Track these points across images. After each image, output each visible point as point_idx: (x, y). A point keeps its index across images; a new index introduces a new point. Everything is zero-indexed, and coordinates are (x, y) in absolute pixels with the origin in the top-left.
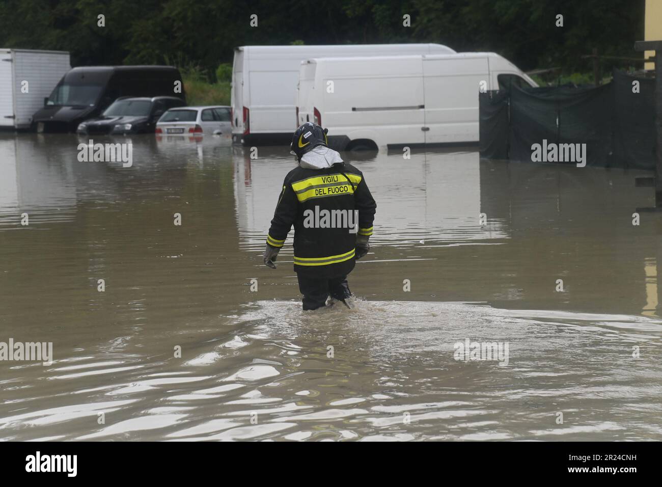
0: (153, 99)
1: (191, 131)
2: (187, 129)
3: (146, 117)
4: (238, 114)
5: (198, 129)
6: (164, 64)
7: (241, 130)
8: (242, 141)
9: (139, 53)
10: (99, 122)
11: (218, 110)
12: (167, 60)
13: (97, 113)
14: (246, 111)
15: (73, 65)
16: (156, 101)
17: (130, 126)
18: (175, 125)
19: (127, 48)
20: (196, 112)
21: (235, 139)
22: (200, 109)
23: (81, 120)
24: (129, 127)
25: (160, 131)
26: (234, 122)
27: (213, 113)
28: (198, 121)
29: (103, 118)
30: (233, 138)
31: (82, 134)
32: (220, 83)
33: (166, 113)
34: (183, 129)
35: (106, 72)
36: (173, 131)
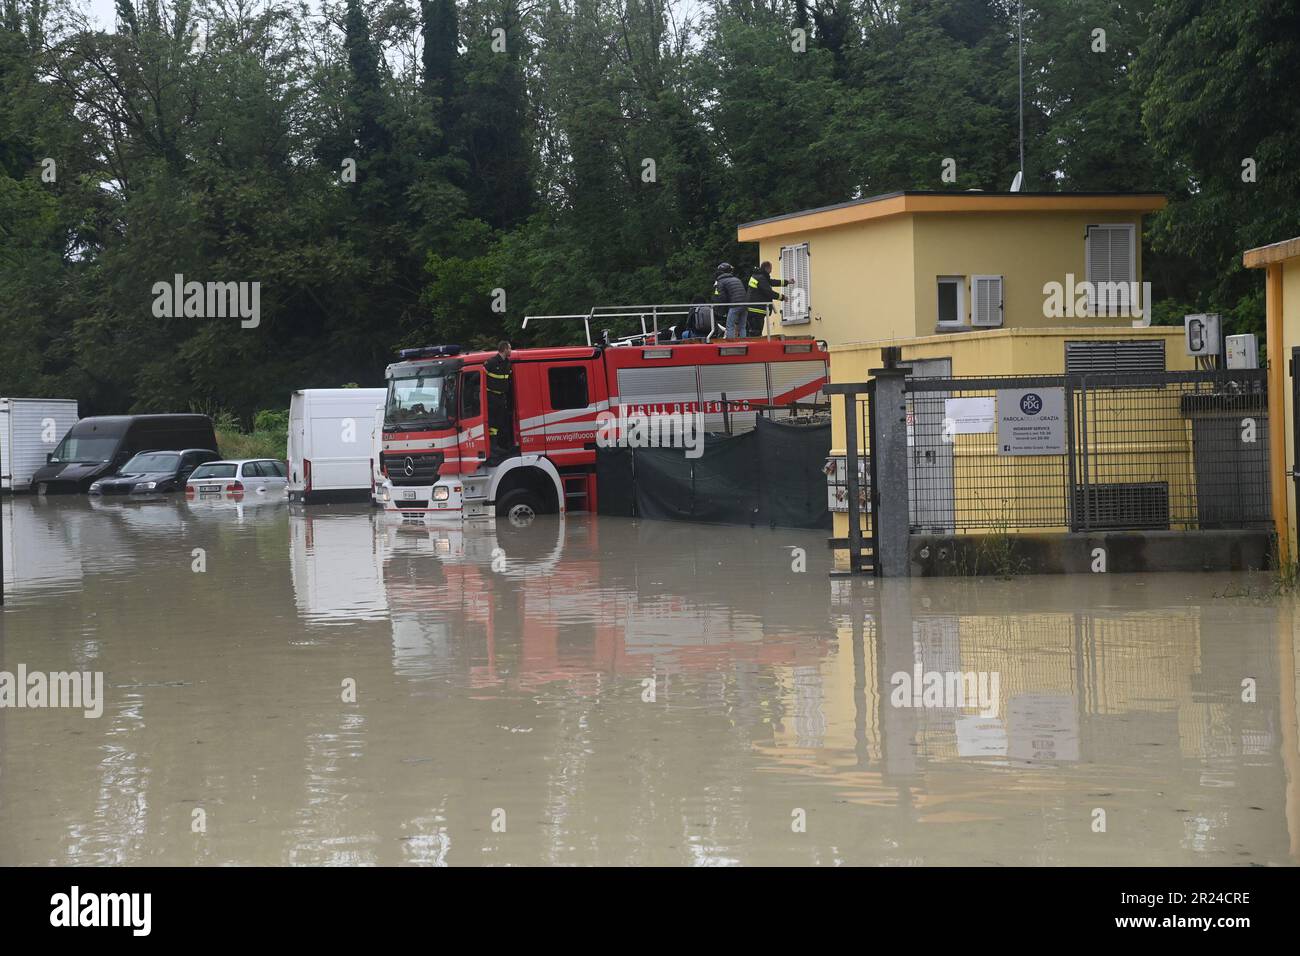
0: (181, 453)
1: (229, 488)
2: (225, 486)
3: (173, 473)
4: (296, 467)
5: (238, 486)
6: (190, 411)
7: (301, 487)
8: (302, 499)
9: (148, 400)
10: (117, 481)
11: (261, 464)
12: (193, 407)
13: (112, 470)
14: (307, 464)
15: (81, 415)
16: (184, 454)
17: (155, 484)
18: (210, 482)
19: (133, 395)
20: (236, 466)
21: (292, 497)
22: (240, 463)
23: (94, 478)
24: (152, 485)
25: (192, 489)
26: (291, 478)
27: (256, 467)
28: (238, 477)
29: (120, 476)
30: (289, 496)
31: (95, 494)
32: (257, 432)
33: (199, 467)
34: (220, 487)
35: (122, 424)
36: (207, 489)
